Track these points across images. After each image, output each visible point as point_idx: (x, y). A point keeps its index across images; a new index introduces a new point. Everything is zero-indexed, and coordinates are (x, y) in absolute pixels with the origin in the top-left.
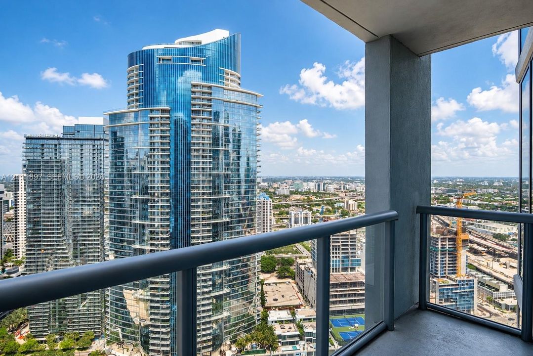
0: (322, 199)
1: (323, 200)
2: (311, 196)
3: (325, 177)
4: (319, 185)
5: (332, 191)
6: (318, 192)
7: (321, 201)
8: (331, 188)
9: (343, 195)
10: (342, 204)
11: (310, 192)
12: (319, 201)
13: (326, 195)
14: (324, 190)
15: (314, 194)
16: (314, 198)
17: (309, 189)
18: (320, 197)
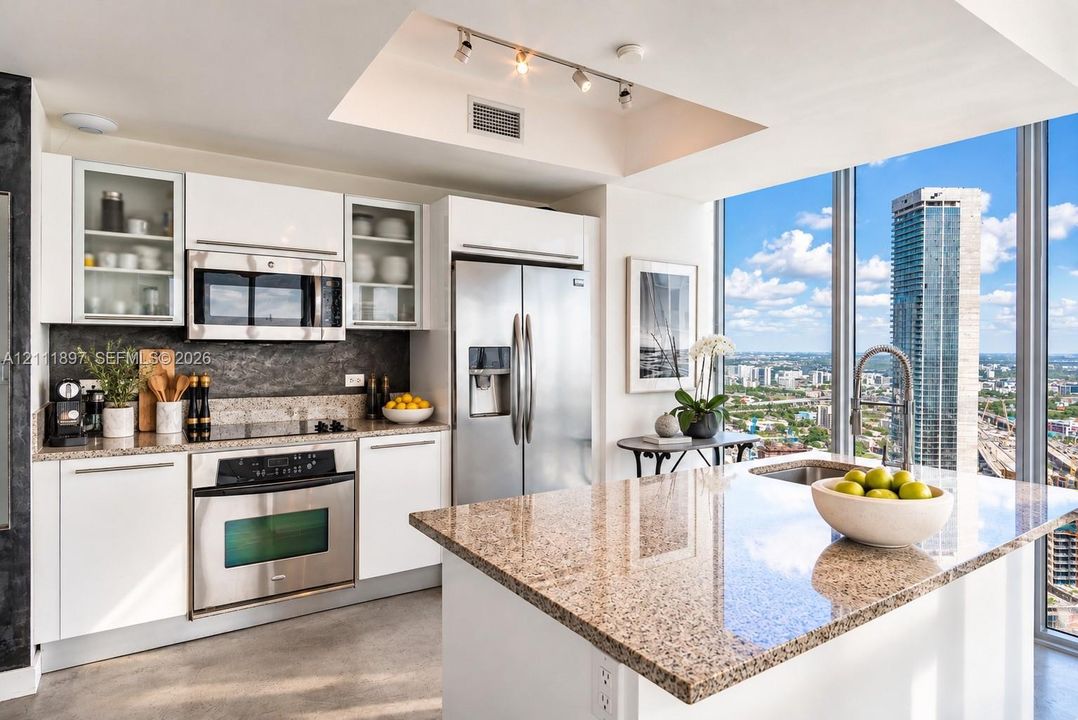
0: (767, 403)
1: (769, 406)
2: (744, 394)
3: (779, 354)
4: (762, 373)
5: (790, 385)
6: (760, 388)
7: (764, 407)
8: (790, 379)
9: (814, 394)
10: (812, 415)
11: (742, 387)
12: (759, 407)
13: (778, 395)
14: (773, 383)
15: (749, 391)
16: (750, 401)
17: (740, 381)
18: (762, 397)
